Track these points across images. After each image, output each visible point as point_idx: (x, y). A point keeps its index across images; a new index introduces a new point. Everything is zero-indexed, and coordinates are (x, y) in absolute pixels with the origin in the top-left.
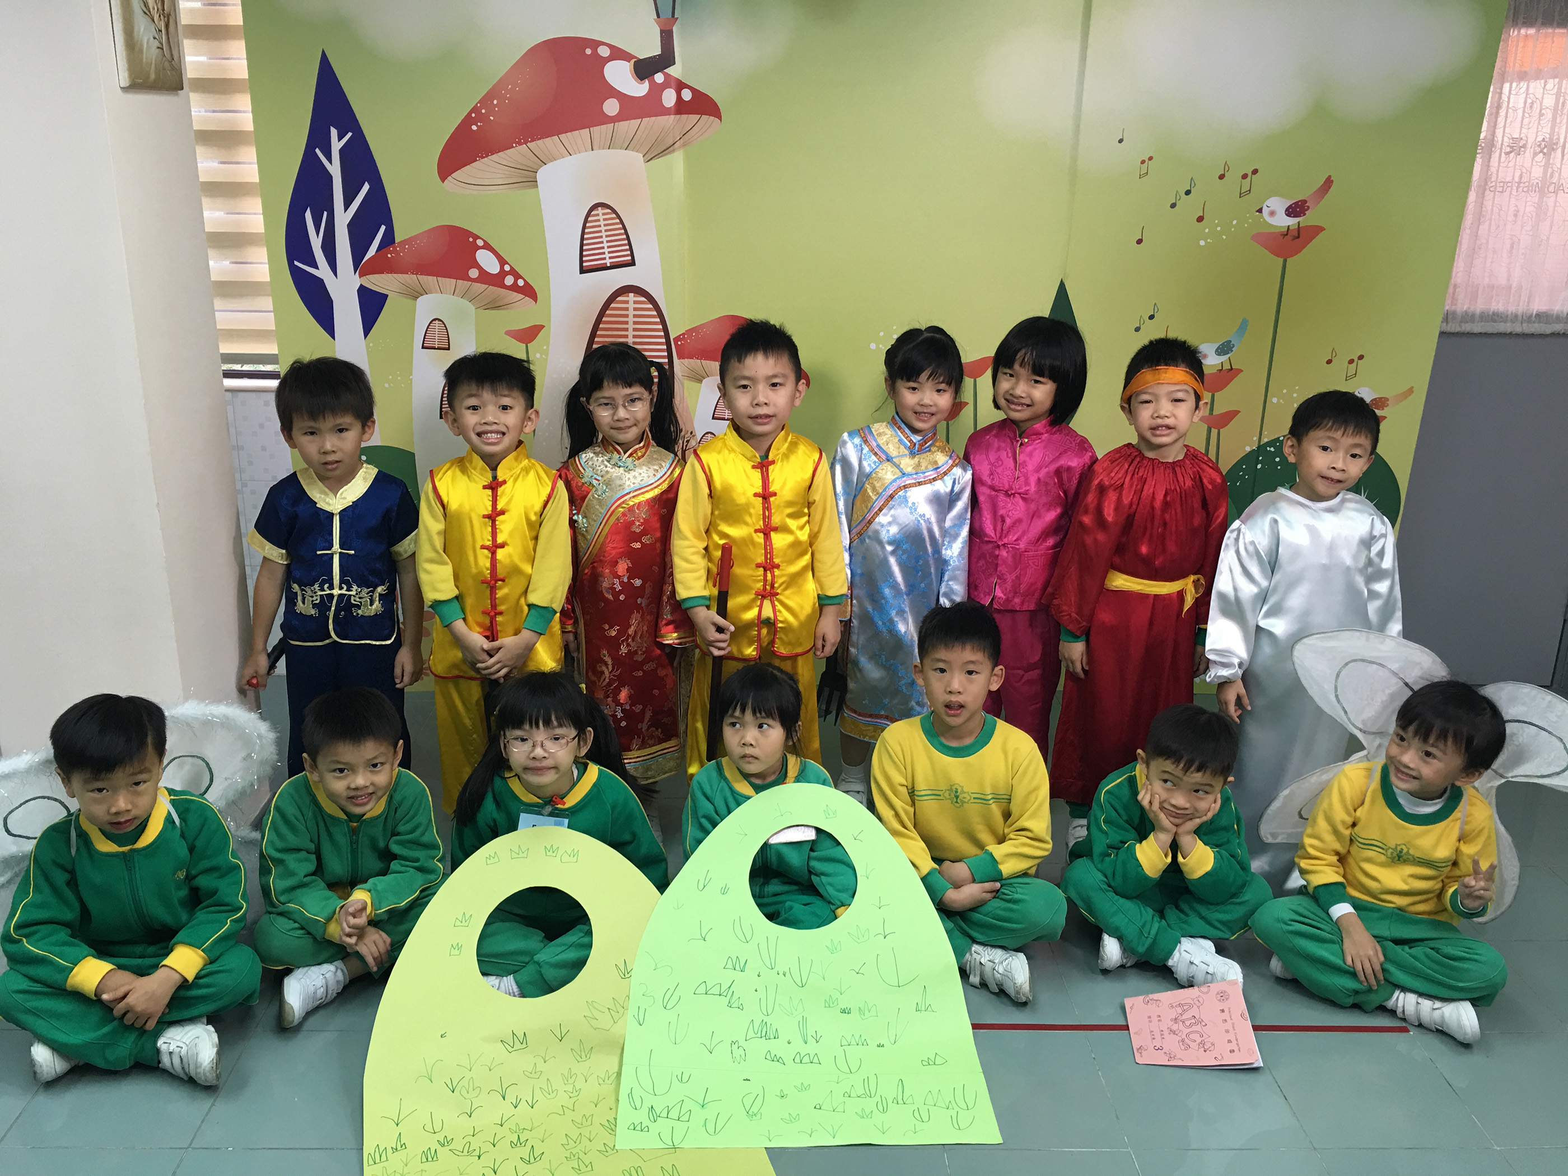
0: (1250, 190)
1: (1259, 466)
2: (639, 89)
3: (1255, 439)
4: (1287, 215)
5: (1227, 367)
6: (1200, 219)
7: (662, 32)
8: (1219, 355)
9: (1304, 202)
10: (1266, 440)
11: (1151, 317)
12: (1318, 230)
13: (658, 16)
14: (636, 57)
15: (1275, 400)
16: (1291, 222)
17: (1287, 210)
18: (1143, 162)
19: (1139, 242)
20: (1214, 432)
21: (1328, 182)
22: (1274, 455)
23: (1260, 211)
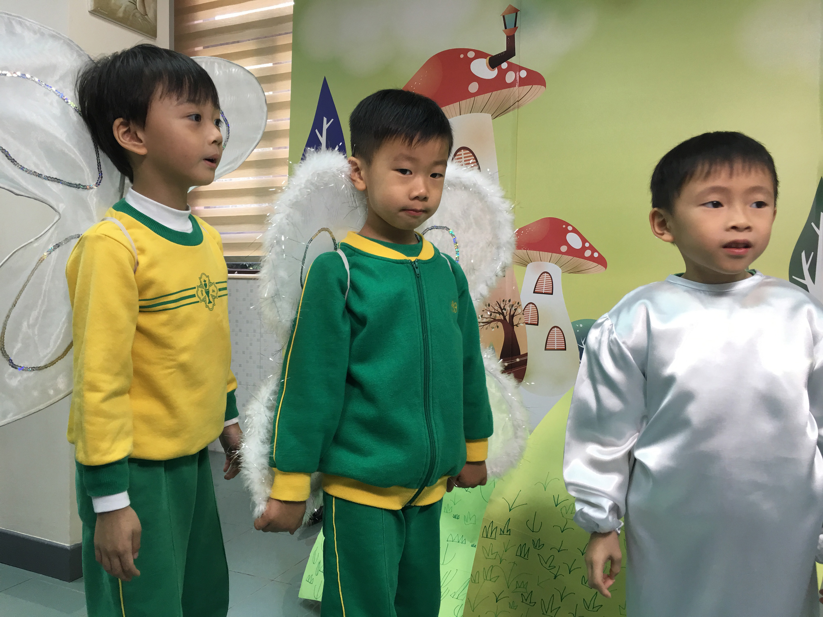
2: (492, 74)
7: (507, 37)
13: (506, 28)
14: (490, 55)
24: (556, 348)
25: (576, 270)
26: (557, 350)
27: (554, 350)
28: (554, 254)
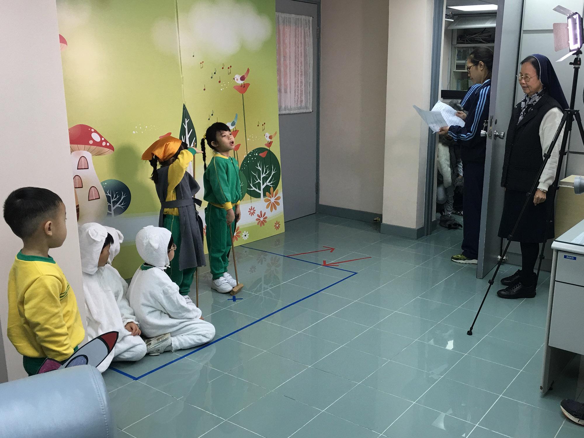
0: (230, 72)
1: (248, 162)
3: (246, 153)
4: (241, 80)
5: (235, 130)
6: (220, 82)
8: (232, 126)
9: (244, 76)
10: (248, 153)
11: (212, 115)
12: (248, 85)
15: (248, 139)
16: (242, 82)
17: (240, 79)
18: (201, 63)
19: (204, 90)
20: (235, 151)
21: (248, 70)
22: (251, 157)
23: (234, 79)
24: (94, 198)
25: (99, 154)
26: (95, 199)
27: (93, 200)
28: (86, 146)
